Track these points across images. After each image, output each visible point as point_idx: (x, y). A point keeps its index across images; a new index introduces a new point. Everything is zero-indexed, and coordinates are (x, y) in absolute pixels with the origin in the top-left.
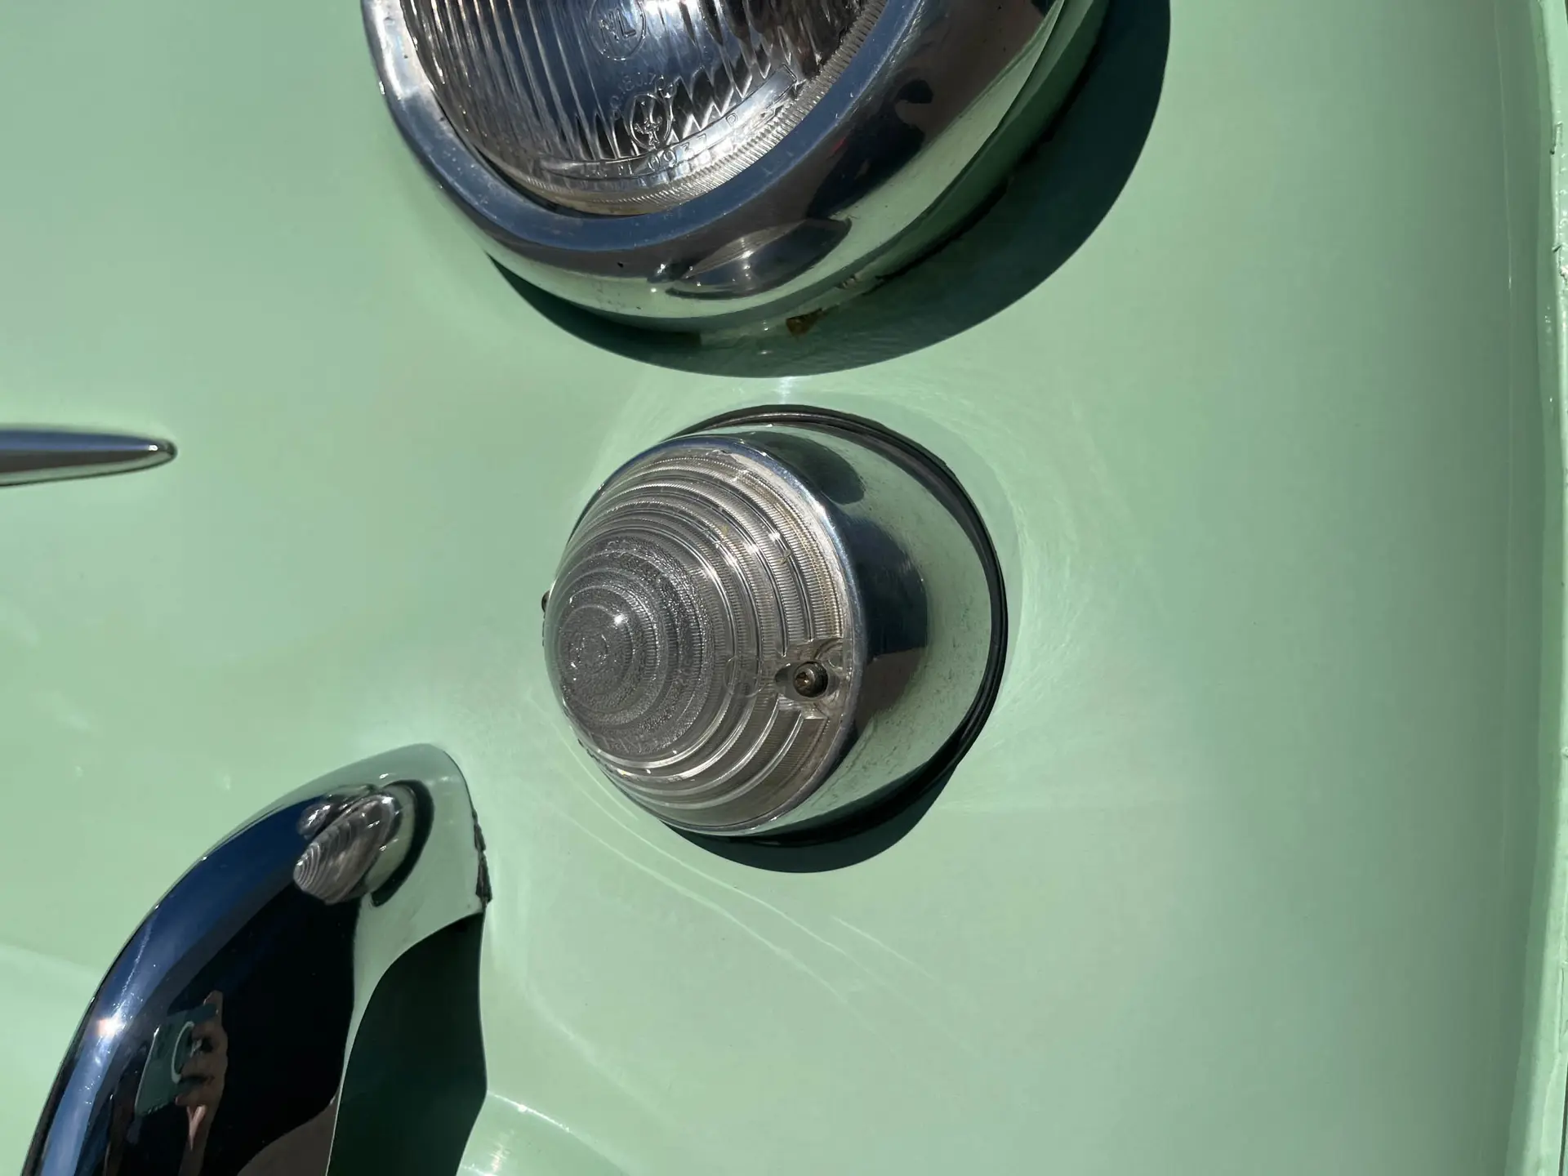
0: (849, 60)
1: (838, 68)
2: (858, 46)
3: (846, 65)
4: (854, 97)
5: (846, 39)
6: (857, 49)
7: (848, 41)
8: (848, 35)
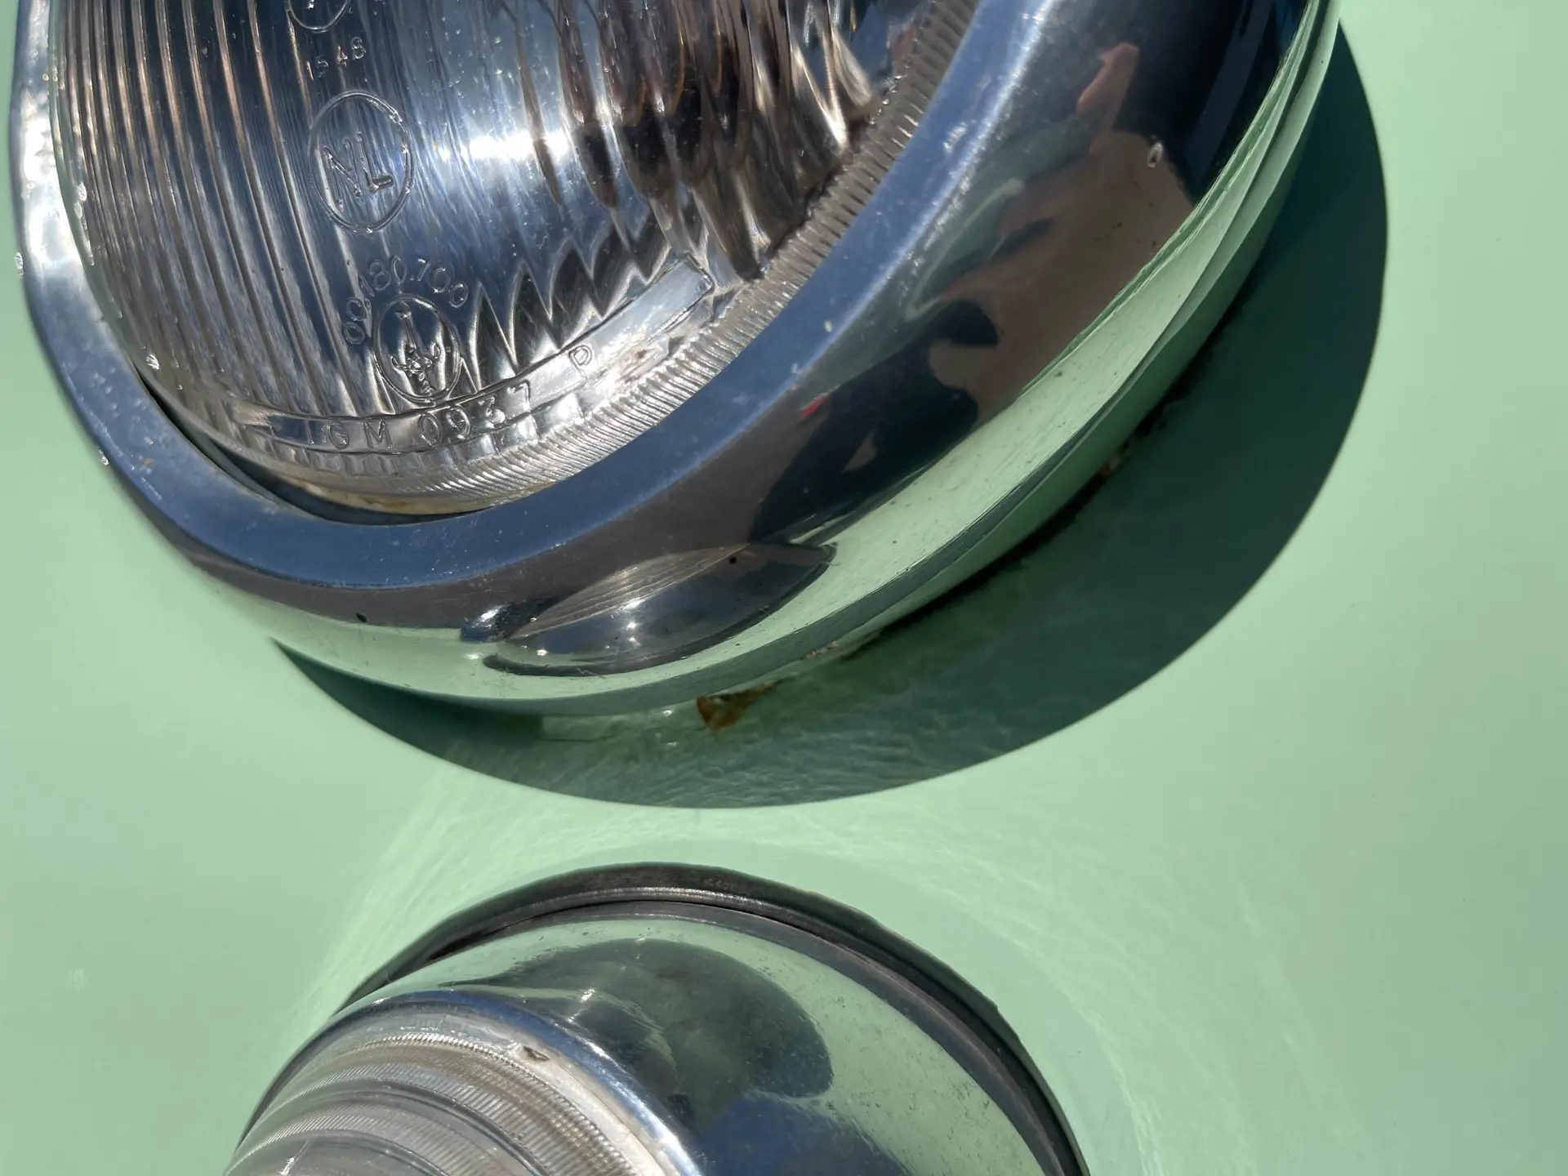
0: (826, 250)
1: (798, 266)
2: (845, 224)
3: (819, 261)
4: (834, 330)
5: (822, 209)
6: (843, 231)
7: (823, 212)
8: (823, 200)
